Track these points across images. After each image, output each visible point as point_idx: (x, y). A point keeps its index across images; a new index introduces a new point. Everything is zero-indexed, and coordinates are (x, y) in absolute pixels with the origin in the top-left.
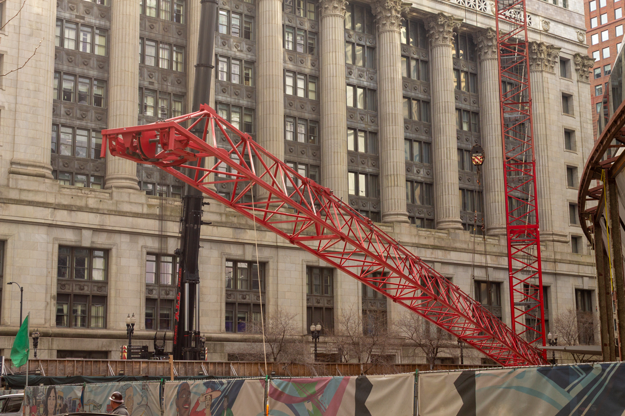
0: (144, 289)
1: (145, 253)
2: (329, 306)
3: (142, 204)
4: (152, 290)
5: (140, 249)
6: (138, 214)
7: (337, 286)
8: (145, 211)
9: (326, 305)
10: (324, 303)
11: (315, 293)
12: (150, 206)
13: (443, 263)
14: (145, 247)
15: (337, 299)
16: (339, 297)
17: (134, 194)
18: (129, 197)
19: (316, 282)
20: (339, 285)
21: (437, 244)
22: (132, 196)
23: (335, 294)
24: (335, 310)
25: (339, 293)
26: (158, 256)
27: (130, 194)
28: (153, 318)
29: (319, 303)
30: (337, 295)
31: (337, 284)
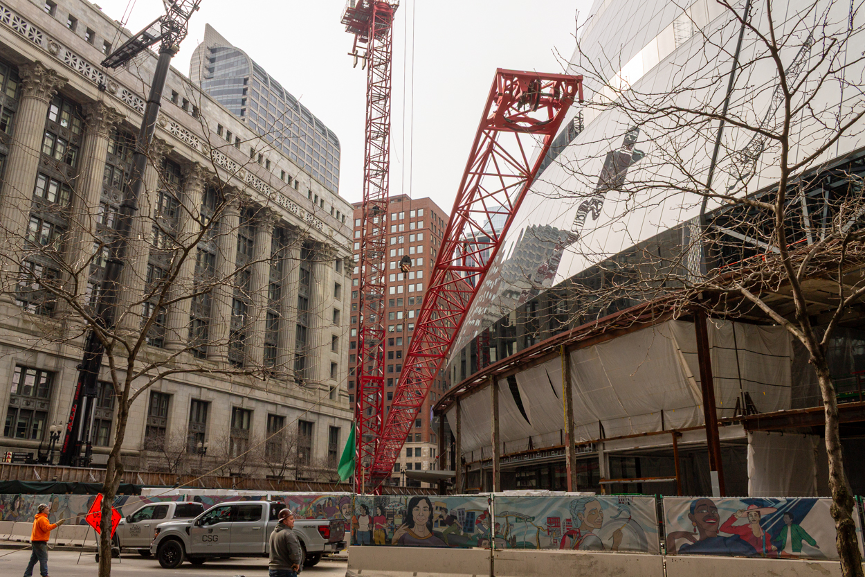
0: (8, 398)
1: (14, 364)
2: (163, 426)
3: (19, 319)
4: (14, 400)
5: (10, 360)
6: (14, 327)
7: (171, 411)
8: (20, 325)
9: (161, 425)
10: (159, 424)
11: (153, 415)
12: (25, 321)
13: (250, 398)
14: (16, 359)
15: (170, 421)
16: (172, 419)
17: (12, 308)
18: (7, 311)
19: (155, 405)
20: (173, 409)
21: (247, 383)
22: (10, 310)
23: (168, 416)
24: (167, 430)
25: (173, 416)
26: (24, 368)
27: (8, 307)
28: (10, 426)
29: (155, 423)
30: (171, 417)
31: (172, 408)
